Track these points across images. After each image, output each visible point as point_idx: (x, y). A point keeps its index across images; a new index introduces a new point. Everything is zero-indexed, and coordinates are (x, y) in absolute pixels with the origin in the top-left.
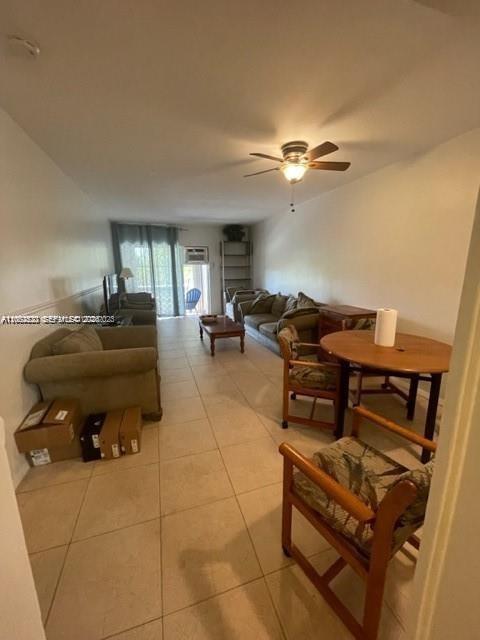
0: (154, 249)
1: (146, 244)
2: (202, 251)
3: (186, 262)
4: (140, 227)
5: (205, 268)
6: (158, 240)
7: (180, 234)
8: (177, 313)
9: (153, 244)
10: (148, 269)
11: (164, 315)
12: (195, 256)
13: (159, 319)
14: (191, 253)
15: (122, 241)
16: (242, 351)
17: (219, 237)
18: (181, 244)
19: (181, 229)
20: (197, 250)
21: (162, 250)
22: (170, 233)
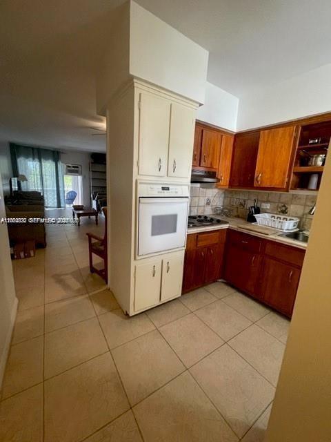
0: (43, 164)
1: (37, 160)
2: (77, 167)
3: (66, 174)
4: (33, 149)
5: (80, 178)
6: (46, 159)
7: (62, 156)
8: (59, 206)
9: (42, 160)
10: (39, 177)
11: (50, 207)
12: (73, 170)
13: (46, 209)
14: (69, 168)
15: (19, 157)
16: (97, 224)
17: (88, 160)
18: (62, 162)
19: (62, 153)
20: (74, 167)
21: (49, 166)
22: (55, 155)
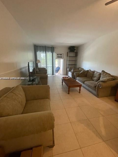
0: (47, 54)
1: (44, 52)
2: (61, 55)
3: (57, 59)
4: (43, 47)
5: (62, 60)
6: (48, 51)
7: (55, 50)
8: (53, 74)
9: (47, 52)
10: (45, 60)
11: (49, 75)
12: (60, 56)
14: (58, 56)
15: (37, 52)
16: (80, 92)
17: (67, 50)
18: (55, 53)
19: (55, 48)
20: (60, 55)
21: (49, 54)
22: (52, 49)
